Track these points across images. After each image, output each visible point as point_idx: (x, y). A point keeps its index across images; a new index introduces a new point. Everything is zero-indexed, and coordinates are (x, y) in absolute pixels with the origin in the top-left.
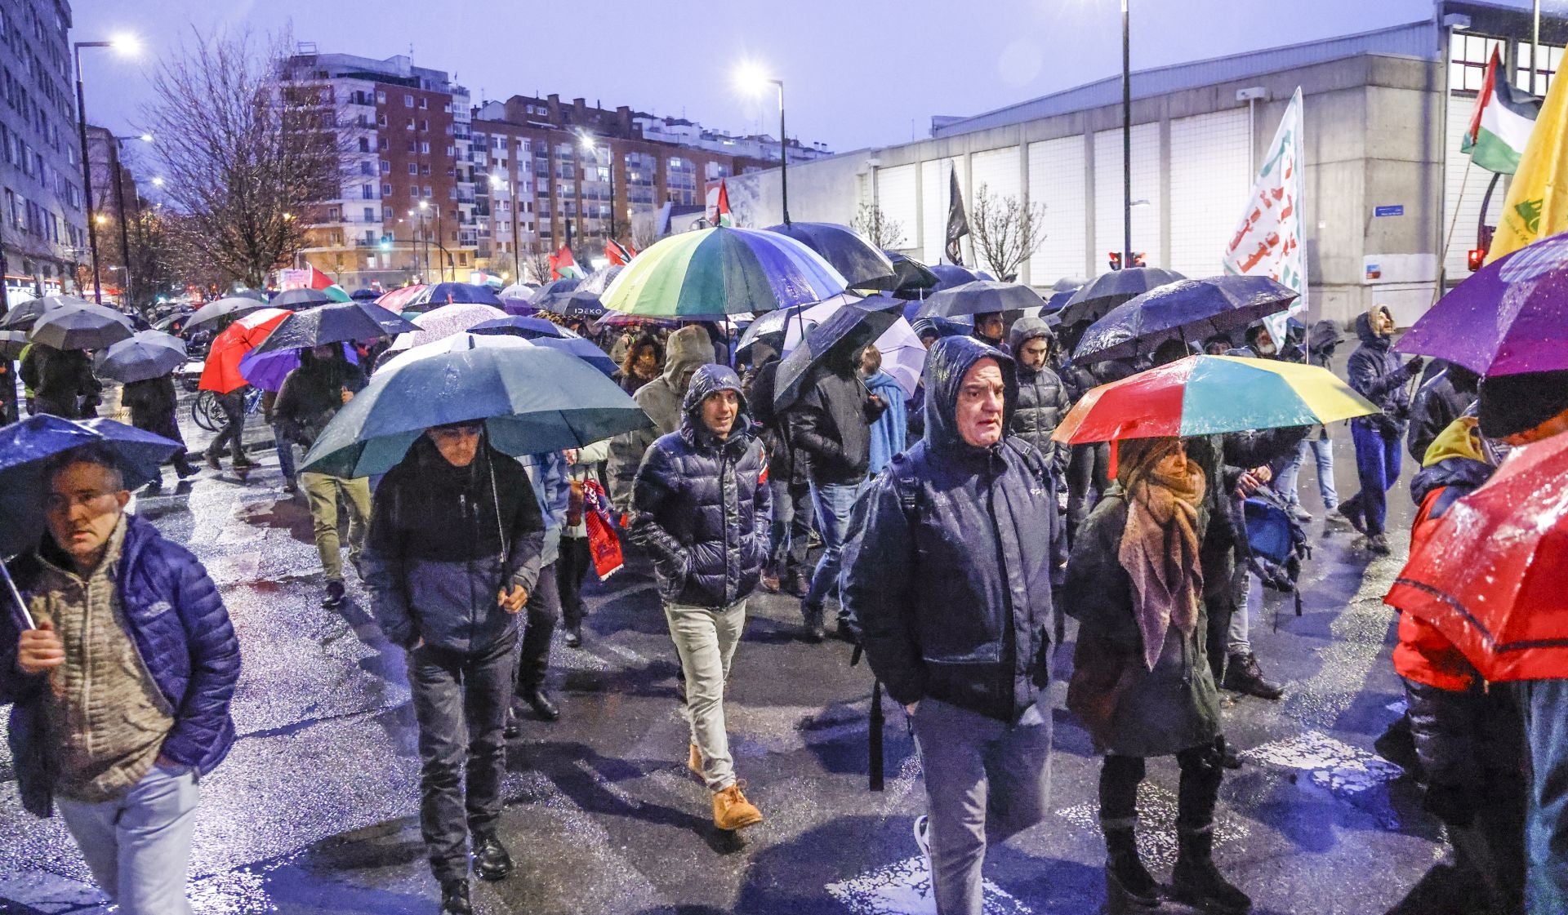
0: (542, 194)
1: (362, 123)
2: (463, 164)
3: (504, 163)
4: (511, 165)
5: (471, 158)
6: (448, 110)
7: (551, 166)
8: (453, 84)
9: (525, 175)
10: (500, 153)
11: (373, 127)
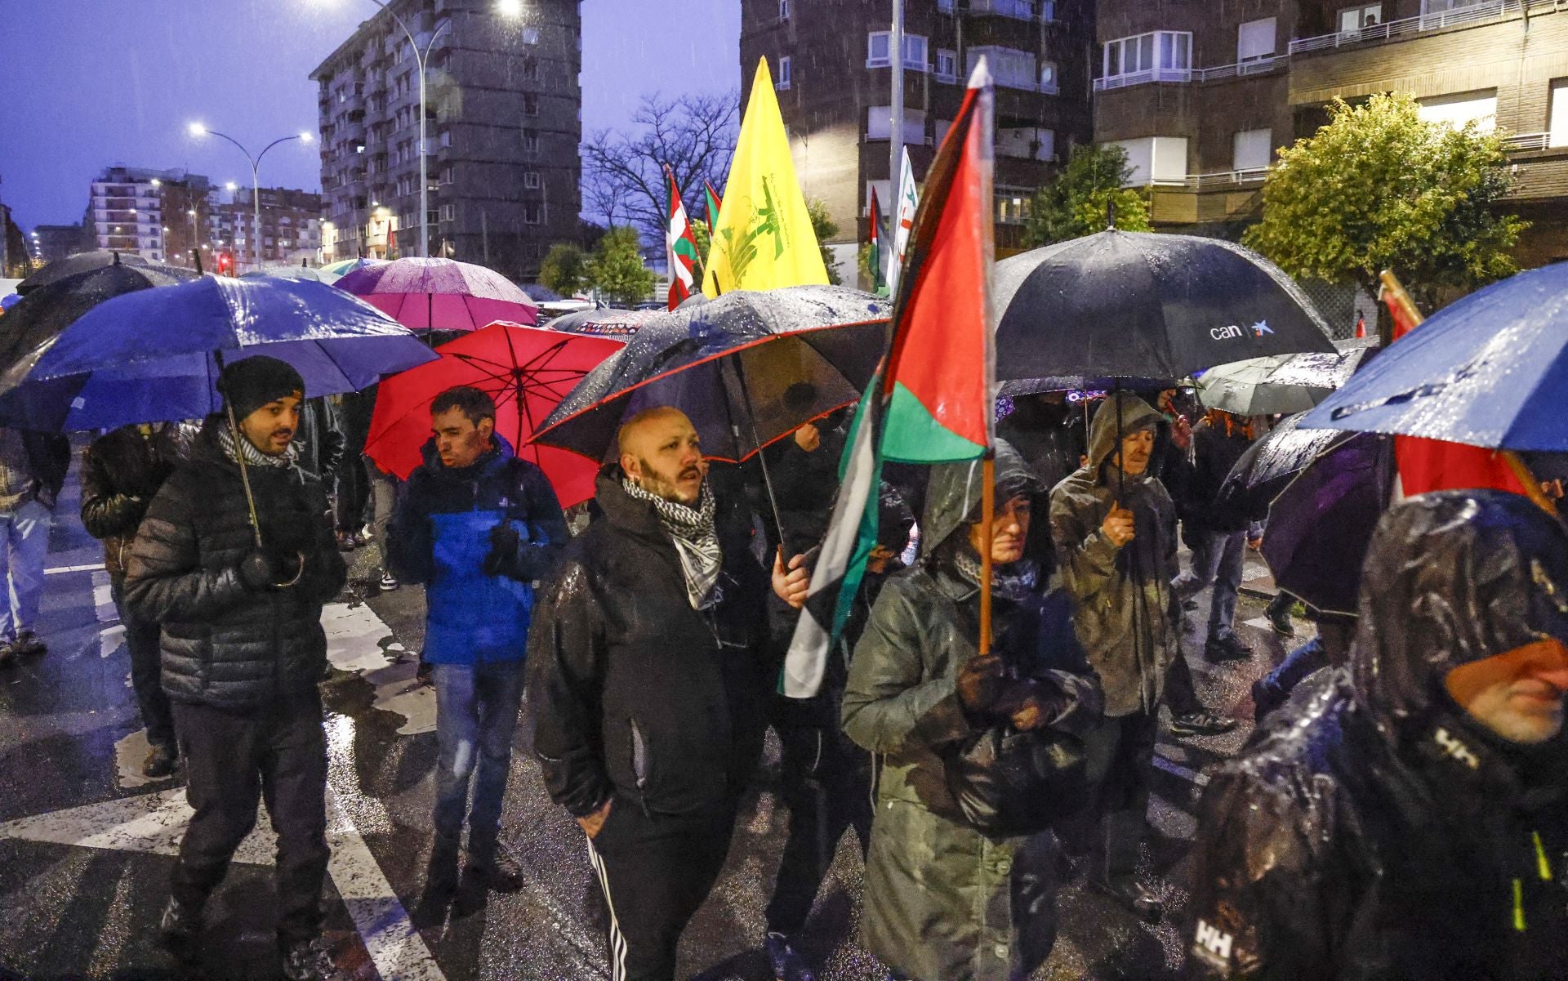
0: (268, 247)
1: (152, 208)
2: (216, 230)
3: (242, 229)
4: (248, 230)
5: (220, 226)
6: (206, 199)
7: (275, 229)
8: (211, 184)
9: (257, 236)
10: (240, 223)
11: (158, 209)
